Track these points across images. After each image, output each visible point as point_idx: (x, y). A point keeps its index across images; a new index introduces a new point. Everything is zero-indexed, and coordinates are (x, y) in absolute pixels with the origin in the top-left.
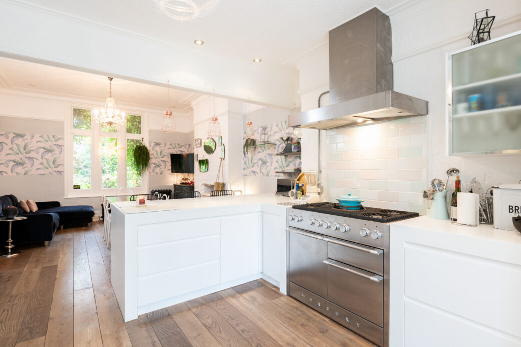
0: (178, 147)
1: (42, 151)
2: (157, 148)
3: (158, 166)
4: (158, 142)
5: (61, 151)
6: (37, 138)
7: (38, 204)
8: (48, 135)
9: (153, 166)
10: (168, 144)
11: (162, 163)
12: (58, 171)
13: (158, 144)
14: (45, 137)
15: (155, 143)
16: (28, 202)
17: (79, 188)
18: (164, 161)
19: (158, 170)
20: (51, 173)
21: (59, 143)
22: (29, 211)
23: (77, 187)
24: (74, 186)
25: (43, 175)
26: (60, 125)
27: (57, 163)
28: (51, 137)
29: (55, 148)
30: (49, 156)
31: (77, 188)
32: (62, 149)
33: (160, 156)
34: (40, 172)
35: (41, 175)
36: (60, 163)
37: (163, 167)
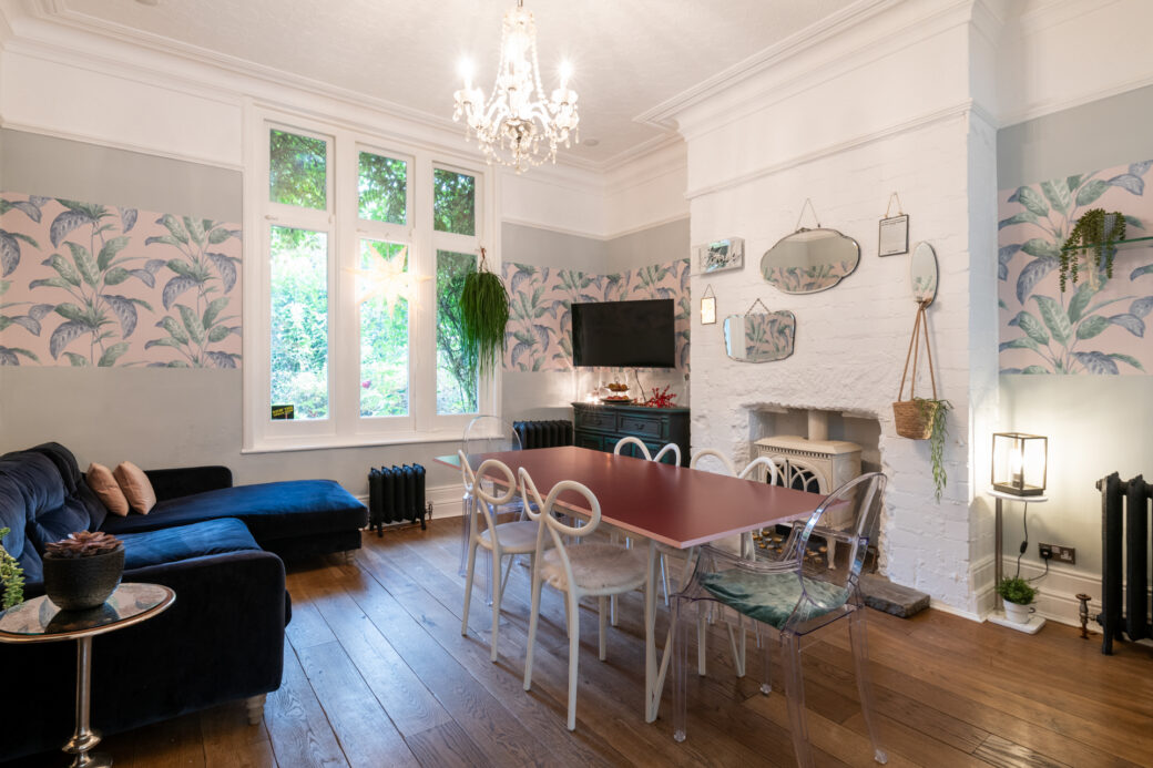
0: (578, 283)
1: (166, 274)
2: (524, 285)
3: (526, 343)
4: (526, 263)
5: (234, 281)
6: (147, 225)
7: (155, 477)
8: (186, 219)
9: (512, 342)
10: (554, 272)
11: (537, 336)
12: (221, 353)
13: (525, 271)
14: (177, 223)
15: (517, 265)
16: (120, 475)
17: (291, 416)
18: (543, 329)
19: (525, 357)
20: (196, 361)
21: (227, 248)
22: (125, 510)
23: (282, 413)
24: (274, 408)
25: (170, 365)
26: (227, 182)
27: (218, 322)
28: (197, 227)
29: (212, 268)
30: (190, 296)
31: (282, 417)
32: (234, 271)
33: (532, 312)
34: (159, 355)
35: (162, 365)
36: (229, 324)
37: (538, 346)
